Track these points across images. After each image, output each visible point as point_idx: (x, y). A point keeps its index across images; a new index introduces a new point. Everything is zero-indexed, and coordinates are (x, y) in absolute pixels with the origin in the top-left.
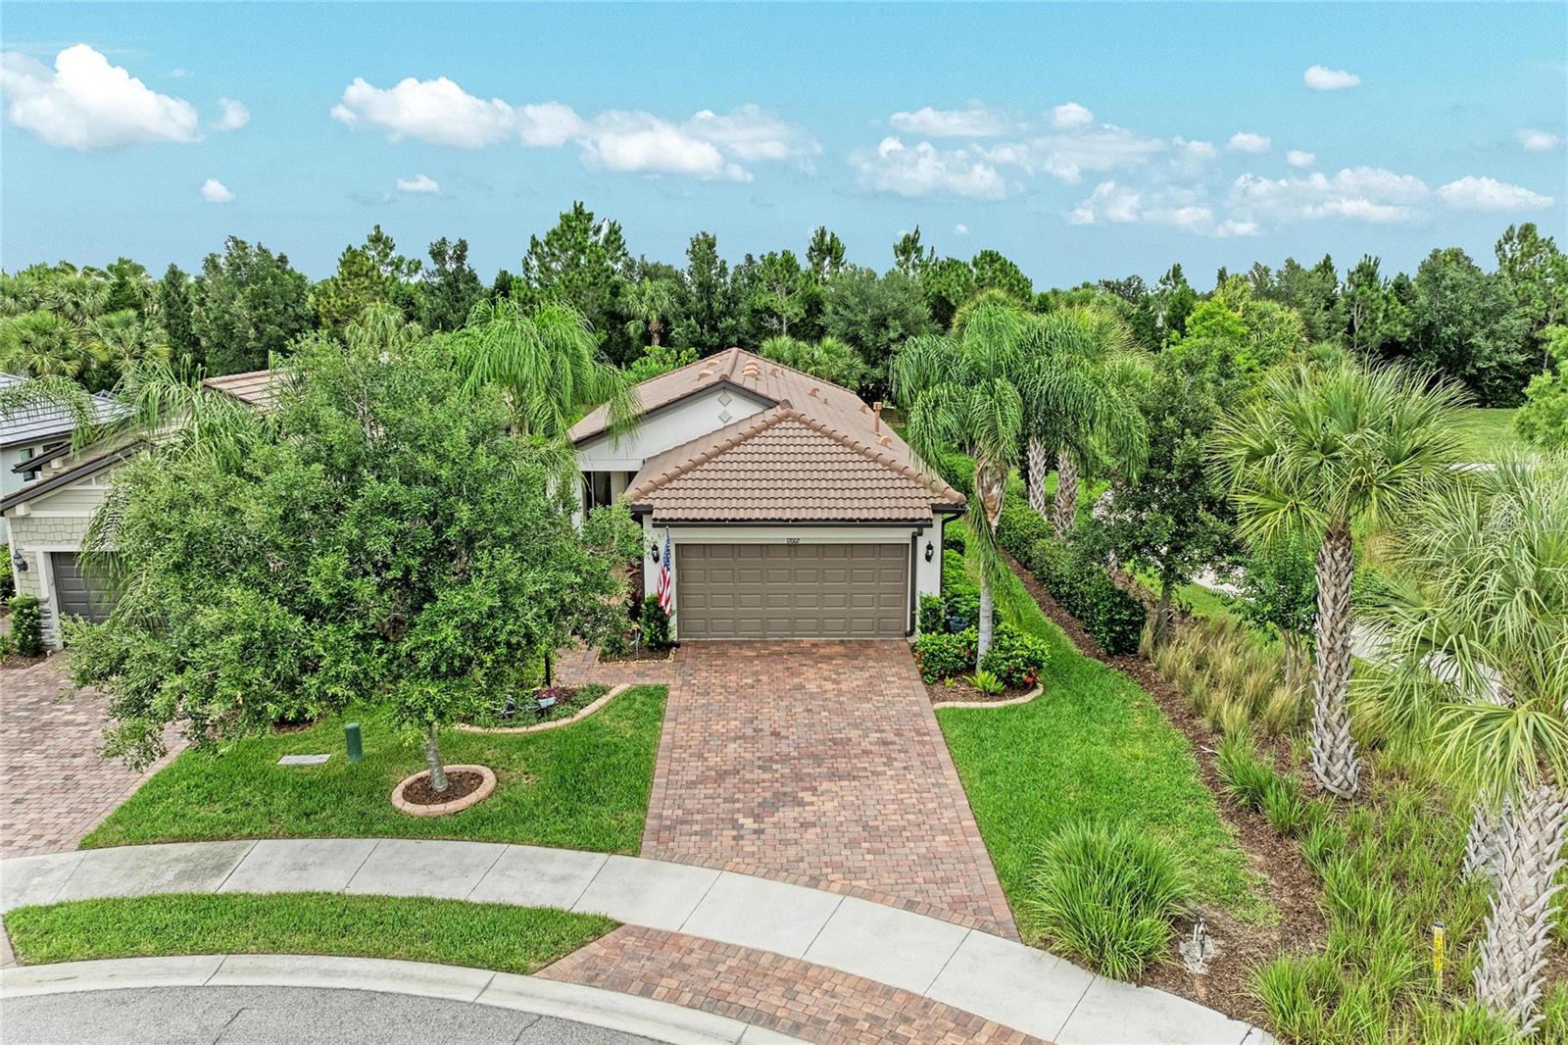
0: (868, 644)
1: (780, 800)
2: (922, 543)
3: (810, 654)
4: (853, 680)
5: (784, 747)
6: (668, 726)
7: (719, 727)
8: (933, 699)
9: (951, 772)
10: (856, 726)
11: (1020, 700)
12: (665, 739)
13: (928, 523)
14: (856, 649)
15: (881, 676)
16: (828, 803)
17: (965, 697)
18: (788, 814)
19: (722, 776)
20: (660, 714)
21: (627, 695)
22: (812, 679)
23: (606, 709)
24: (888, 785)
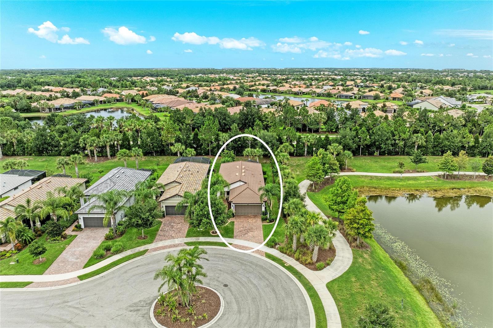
0: (256, 216)
1: (246, 234)
2: (263, 205)
3: (250, 217)
4: (254, 221)
5: (246, 228)
6: (235, 226)
7: (240, 226)
8: (262, 223)
9: (262, 231)
10: (254, 226)
11: (271, 223)
12: (235, 228)
13: (263, 203)
14: (255, 216)
15: (257, 220)
16: (250, 234)
17: (266, 223)
18: (246, 235)
19: (240, 231)
20: (234, 225)
21: (230, 222)
22: (250, 220)
23: (228, 224)
24: (256, 232)
